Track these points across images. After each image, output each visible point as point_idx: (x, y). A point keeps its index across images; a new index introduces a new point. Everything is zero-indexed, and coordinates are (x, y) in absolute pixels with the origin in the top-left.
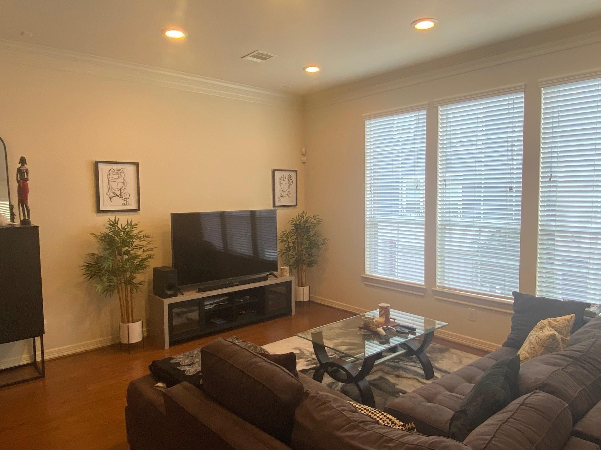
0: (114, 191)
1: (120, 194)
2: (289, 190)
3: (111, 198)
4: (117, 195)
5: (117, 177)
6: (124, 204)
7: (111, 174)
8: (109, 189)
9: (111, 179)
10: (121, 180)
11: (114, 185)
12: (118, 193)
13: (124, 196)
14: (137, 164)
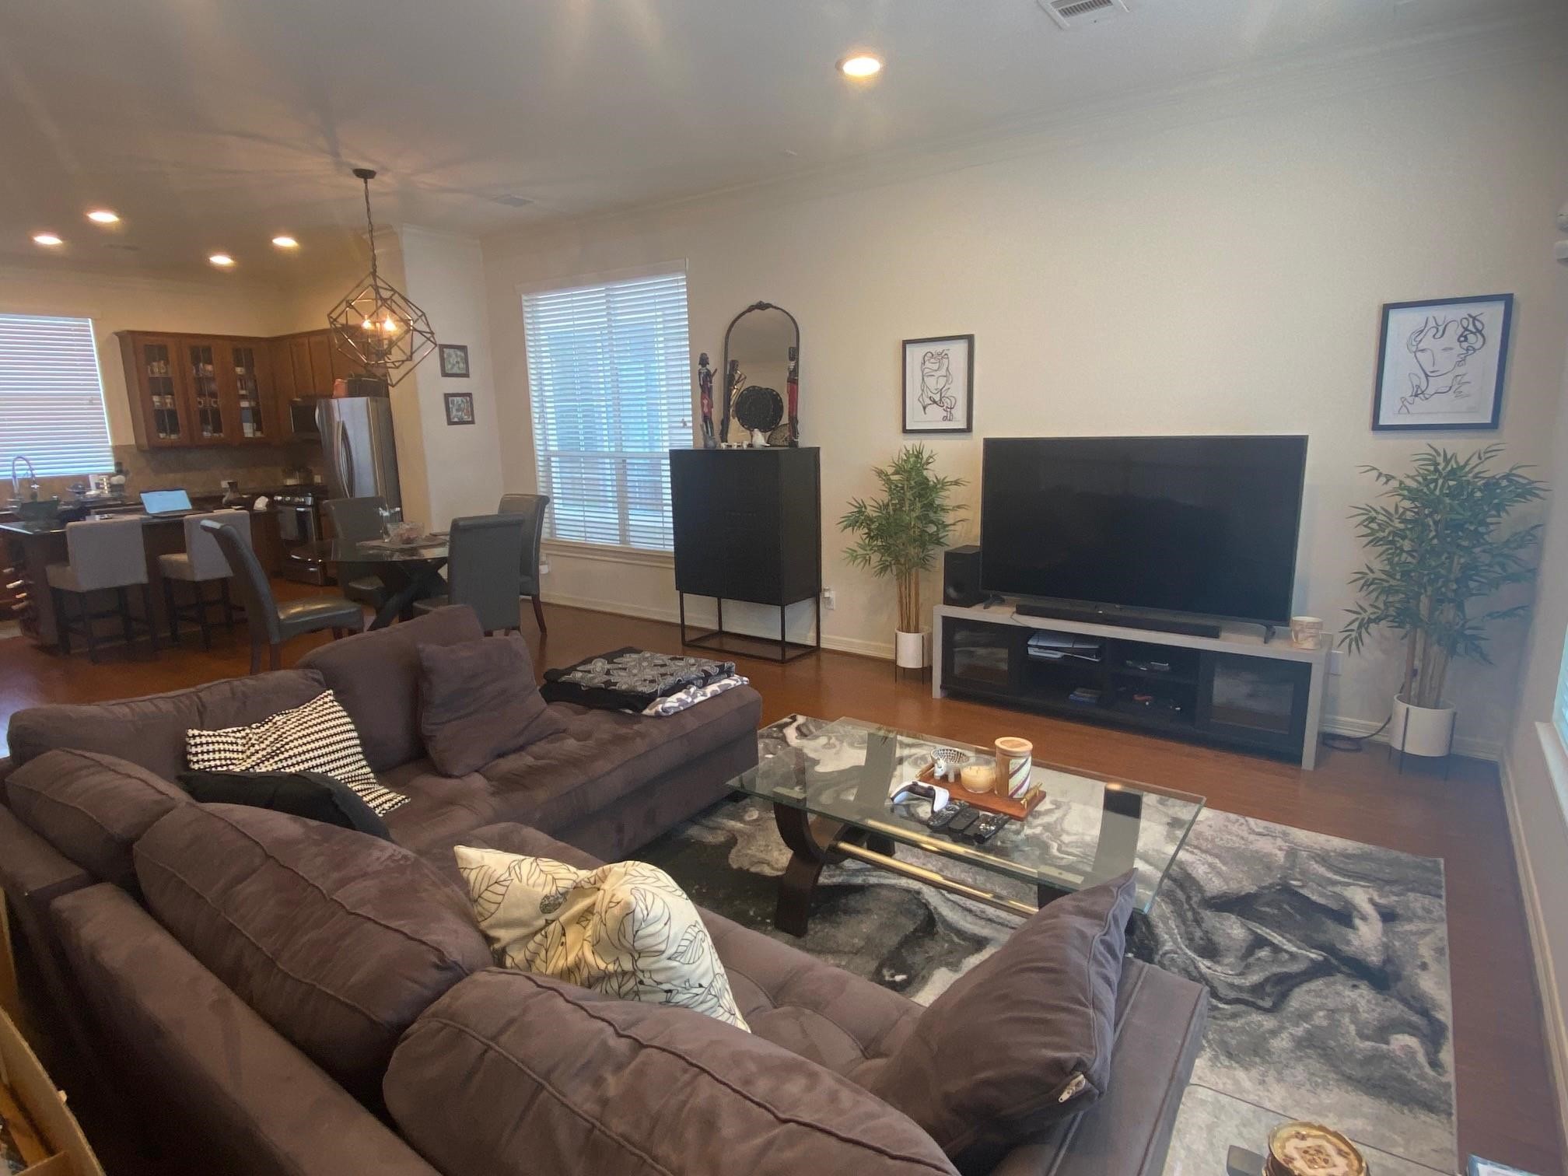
0: (930, 394)
1: (941, 400)
2: (1460, 370)
3: (924, 408)
4: (935, 402)
5: (936, 367)
6: (945, 419)
7: (927, 363)
8: (923, 390)
9: (926, 371)
10: (943, 372)
11: (931, 382)
12: (937, 398)
13: (947, 402)
14: (970, 339)
